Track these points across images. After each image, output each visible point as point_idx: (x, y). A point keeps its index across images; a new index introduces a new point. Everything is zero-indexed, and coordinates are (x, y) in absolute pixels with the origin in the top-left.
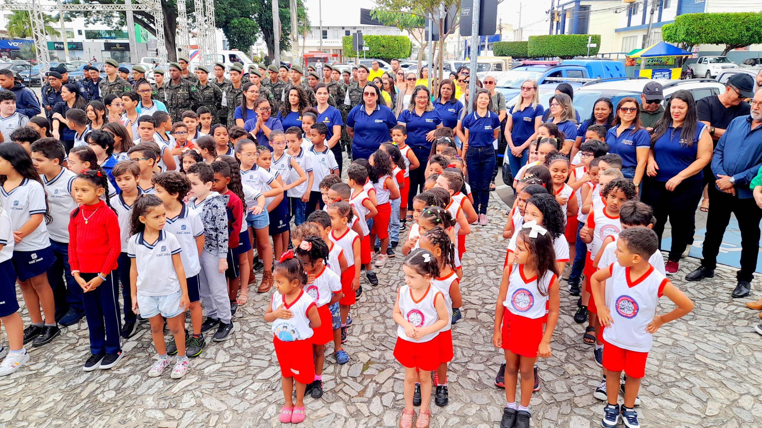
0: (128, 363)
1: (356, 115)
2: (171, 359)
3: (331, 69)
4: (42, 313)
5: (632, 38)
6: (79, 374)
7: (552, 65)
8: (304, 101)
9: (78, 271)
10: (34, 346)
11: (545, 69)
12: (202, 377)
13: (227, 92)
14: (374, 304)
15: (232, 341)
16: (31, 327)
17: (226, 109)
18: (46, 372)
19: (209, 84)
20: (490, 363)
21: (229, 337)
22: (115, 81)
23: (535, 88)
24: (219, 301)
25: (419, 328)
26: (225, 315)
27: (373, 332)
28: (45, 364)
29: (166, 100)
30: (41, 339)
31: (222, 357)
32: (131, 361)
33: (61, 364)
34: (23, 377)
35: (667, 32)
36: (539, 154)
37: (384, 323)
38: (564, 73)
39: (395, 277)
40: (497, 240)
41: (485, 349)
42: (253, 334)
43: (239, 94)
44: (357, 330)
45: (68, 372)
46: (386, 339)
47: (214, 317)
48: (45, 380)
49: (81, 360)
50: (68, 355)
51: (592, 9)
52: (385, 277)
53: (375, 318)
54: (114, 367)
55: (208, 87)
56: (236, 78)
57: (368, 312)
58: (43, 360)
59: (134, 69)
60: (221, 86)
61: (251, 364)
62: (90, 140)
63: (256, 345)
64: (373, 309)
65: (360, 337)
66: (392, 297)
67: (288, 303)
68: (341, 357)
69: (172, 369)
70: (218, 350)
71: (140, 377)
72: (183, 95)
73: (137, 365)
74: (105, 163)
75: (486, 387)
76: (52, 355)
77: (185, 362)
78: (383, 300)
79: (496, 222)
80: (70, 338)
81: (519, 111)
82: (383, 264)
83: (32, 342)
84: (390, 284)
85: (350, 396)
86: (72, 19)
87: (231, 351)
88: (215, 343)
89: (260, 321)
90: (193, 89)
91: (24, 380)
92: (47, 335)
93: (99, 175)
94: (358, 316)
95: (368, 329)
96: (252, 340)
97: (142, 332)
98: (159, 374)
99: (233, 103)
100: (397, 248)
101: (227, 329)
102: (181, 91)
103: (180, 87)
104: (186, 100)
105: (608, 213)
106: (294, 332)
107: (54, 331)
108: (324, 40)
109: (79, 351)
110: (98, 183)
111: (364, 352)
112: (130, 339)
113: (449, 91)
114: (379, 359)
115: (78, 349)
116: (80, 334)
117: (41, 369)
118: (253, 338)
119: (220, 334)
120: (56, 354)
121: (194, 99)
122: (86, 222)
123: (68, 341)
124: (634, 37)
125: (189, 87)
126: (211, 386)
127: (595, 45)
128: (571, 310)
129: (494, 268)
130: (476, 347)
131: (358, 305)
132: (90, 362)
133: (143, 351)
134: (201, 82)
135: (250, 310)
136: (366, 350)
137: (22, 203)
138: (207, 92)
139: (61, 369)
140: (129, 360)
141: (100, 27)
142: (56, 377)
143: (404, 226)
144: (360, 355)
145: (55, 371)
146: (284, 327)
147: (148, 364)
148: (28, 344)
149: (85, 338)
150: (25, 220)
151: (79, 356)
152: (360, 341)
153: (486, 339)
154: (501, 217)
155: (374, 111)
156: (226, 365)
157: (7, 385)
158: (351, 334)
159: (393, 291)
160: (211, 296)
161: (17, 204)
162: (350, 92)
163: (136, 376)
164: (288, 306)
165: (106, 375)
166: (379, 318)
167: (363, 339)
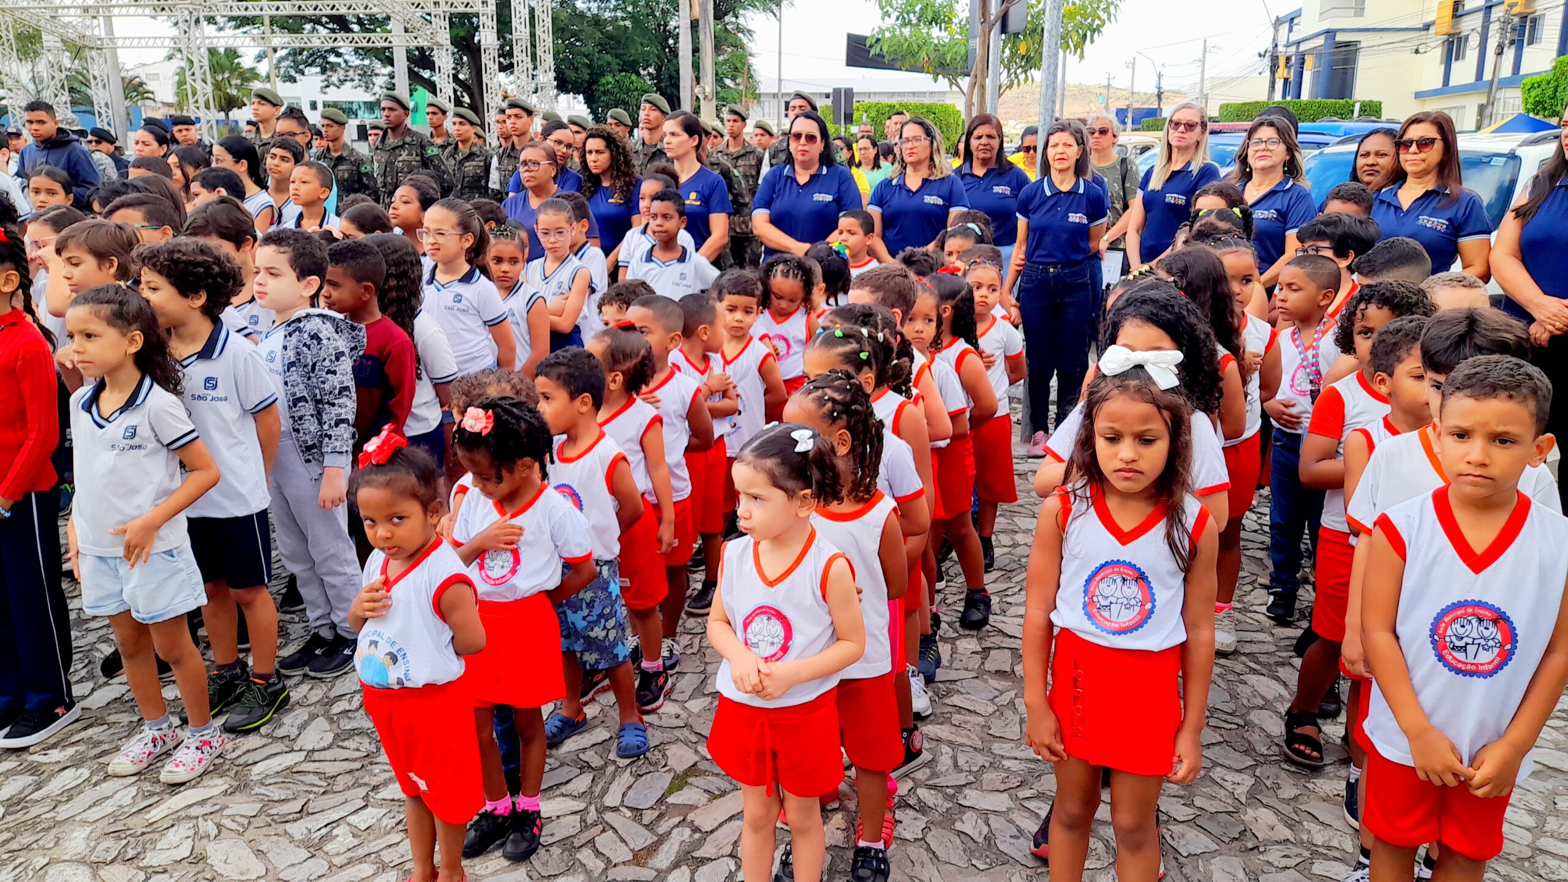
0: (76, 738)
12: (242, 786)
19: (474, 149)
20: (1028, 793)
25: (773, 664)
31: (316, 735)
32: (90, 732)
35: (1533, 93)
41: (1018, 754)
44: (686, 685)
47: (326, 634)
51: (1363, 48)
65: (689, 704)
67: (392, 577)
68: (627, 740)
70: (312, 718)
72: (407, 163)
73: (97, 744)
75: (1005, 860)
77: (211, 744)
85: (609, 860)
86: (297, 76)
90: (433, 152)
98: (134, 769)
101: (348, 650)
102: (404, 155)
103: (402, 147)
106: (394, 659)
111: (687, 742)
124: (1459, 108)
125: (424, 148)
126: (252, 808)
128: (1278, 664)
130: (997, 747)
136: (694, 738)
138: (469, 165)
144: (673, 751)
152: (684, 715)
155: (813, 176)
163: (81, 771)
164: (389, 585)
167: (695, 710)
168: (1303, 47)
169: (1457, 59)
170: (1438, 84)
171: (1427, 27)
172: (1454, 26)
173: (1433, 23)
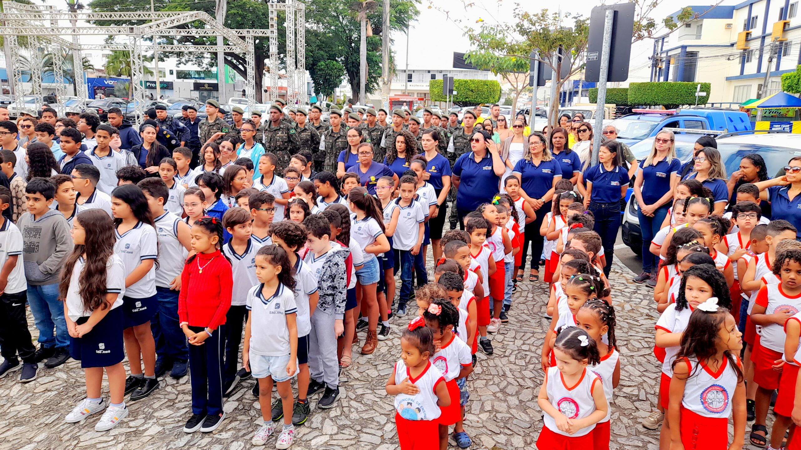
0: (229, 427)
1: (465, 162)
2: (274, 425)
3: (431, 114)
4: (142, 362)
5: (746, 87)
6: (179, 435)
7: (668, 115)
8: (411, 147)
9: (187, 323)
10: (132, 399)
11: (661, 119)
13: (326, 136)
14: (491, 377)
15: (338, 409)
16: (130, 378)
17: (324, 154)
18: (146, 430)
19: (306, 127)
21: (335, 404)
22: (215, 122)
23: (672, 141)
24: (328, 364)
25: (572, 420)
26: (332, 379)
27: (493, 410)
28: (143, 421)
29: (264, 142)
30: (139, 392)
31: (329, 428)
32: (233, 424)
33: (160, 421)
34: (122, 434)
35: (787, 82)
36: (689, 217)
37: (505, 401)
38: (681, 123)
39: (511, 346)
40: (623, 308)
41: (630, 443)
42: (360, 402)
43: (338, 138)
44: (476, 406)
45: (167, 432)
46: (510, 421)
47: (320, 381)
48: (145, 439)
49: (180, 419)
50: (167, 412)
51: (700, 55)
52: (500, 345)
53: (494, 394)
54: (216, 430)
55: (305, 129)
56: (336, 121)
57: (486, 385)
58: (142, 416)
59: (234, 111)
60: (318, 128)
61: (361, 439)
62: (201, 182)
63: (365, 416)
64: (491, 383)
65: (481, 416)
66: (511, 370)
67: (414, 377)
68: (463, 440)
69: (276, 439)
70: (324, 419)
71: (243, 445)
72: (281, 137)
73: (239, 430)
74: (213, 206)
76: (150, 410)
77: (291, 431)
78: (501, 373)
79: (620, 288)
80: (169, 393)
81: (651, 166)
82: (496, 330)
83: (130, 394)
84: (507, 354)
86: (165, 59)
87: (338, 421)
88: (320, 411)
89: (367, 388)
90: (292, 131)
91: (123, 438)
92: (145, 389)
93: (214, 222)
94: (475, 389)
95: (488, 407)
96: (360, 409)
97: (243, 391)
98: (263, 442)
99: (331, 147)
100: (510, 312)
101: (333, 395)
102: (280, 134)
103: (279, 130)
104: (284, 142)
105: (784, 291)
106: (419, 410)
107: (153, 384)
108: (409, 83)
109: (178, 409)
110: (212, 231)
111: (487, 435)
112: (230, 399)
113: (561, 140)
114: (506, 445)
115: (177, 405)
116: (179, 388)
117: (140, 426)
118: (361, 408)
119: (326, 401)
120: (155, 410)
121: (292, 142)
122: (200, 272)
123: (167, 396)
124: (748, 86)
125: (288, 130)
127: (704, 94)
129: (625, 343)
131: (474, 376)
132: (191, 423)
133: (244, 414)
134: (299, 125)
135: (355, 374)
136: (490, 433)
137: (134, 247)
138: (304, 135)
139: (160, 429)
140: (230, 423)
141: (191, 67)
142: (156, 437)
143: (515, 286)
144: (483, 438)
145: (154, 430)
146: (408, 403)
147: (250, 429)
148: (126, 396)
149: (184, 393)
150: (135, 265)
151: (179, 414)
152: (480, 421)
153: (629, 431)
154: (625, 282)
155: (483, 159)
156: (334, 437)
157: (106, 442)
158: (470, 411)
159: (511, 363)
160: (318, 357)
161: (128, 248)
162: (455, 139)
163: (239, 443)
164: (413, 381)
165: (207, 440)
166: (499, 395)
167: (485, 419)
168: (669, 54)
169: (748, 61)
170: (738, 73)
171: (732, 45)
172: (746, 46)
173: (736, 43)
